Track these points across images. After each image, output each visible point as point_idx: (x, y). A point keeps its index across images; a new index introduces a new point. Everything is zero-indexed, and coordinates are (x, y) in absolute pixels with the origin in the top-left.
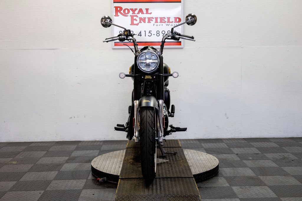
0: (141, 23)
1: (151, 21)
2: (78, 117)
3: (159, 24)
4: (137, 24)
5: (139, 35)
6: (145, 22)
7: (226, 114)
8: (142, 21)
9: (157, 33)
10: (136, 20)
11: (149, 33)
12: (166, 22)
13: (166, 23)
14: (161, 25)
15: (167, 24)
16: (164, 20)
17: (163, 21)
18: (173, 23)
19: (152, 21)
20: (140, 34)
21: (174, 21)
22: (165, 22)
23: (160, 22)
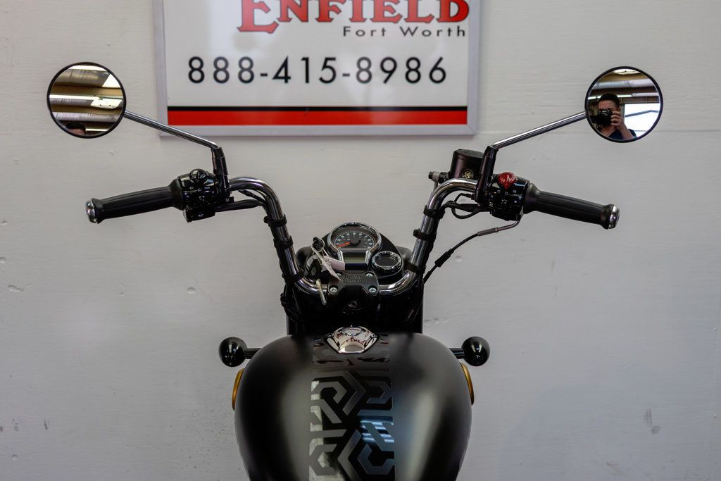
0: (289, 20)
1: (332, 14)
2: (16, 429)
3: (368, 26)
4: (271, 29)
5: (276, 77)
6: (304, 18)
7: (648, 415)
8: (291, 14)
9: (361, 70)
10: (267, 10)
11: (325, 66)
12: (399, 17)
13: (402, 23)
14: (378, 34)
15: (405, 25)
16: (393, 11)
17: (387, 14)
18: (434, 21)
19: (338, 11)
20: (282, 74)
21: (437, 14)
22: (396, 19)
23: (373, 20)
